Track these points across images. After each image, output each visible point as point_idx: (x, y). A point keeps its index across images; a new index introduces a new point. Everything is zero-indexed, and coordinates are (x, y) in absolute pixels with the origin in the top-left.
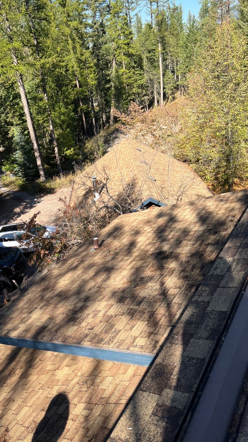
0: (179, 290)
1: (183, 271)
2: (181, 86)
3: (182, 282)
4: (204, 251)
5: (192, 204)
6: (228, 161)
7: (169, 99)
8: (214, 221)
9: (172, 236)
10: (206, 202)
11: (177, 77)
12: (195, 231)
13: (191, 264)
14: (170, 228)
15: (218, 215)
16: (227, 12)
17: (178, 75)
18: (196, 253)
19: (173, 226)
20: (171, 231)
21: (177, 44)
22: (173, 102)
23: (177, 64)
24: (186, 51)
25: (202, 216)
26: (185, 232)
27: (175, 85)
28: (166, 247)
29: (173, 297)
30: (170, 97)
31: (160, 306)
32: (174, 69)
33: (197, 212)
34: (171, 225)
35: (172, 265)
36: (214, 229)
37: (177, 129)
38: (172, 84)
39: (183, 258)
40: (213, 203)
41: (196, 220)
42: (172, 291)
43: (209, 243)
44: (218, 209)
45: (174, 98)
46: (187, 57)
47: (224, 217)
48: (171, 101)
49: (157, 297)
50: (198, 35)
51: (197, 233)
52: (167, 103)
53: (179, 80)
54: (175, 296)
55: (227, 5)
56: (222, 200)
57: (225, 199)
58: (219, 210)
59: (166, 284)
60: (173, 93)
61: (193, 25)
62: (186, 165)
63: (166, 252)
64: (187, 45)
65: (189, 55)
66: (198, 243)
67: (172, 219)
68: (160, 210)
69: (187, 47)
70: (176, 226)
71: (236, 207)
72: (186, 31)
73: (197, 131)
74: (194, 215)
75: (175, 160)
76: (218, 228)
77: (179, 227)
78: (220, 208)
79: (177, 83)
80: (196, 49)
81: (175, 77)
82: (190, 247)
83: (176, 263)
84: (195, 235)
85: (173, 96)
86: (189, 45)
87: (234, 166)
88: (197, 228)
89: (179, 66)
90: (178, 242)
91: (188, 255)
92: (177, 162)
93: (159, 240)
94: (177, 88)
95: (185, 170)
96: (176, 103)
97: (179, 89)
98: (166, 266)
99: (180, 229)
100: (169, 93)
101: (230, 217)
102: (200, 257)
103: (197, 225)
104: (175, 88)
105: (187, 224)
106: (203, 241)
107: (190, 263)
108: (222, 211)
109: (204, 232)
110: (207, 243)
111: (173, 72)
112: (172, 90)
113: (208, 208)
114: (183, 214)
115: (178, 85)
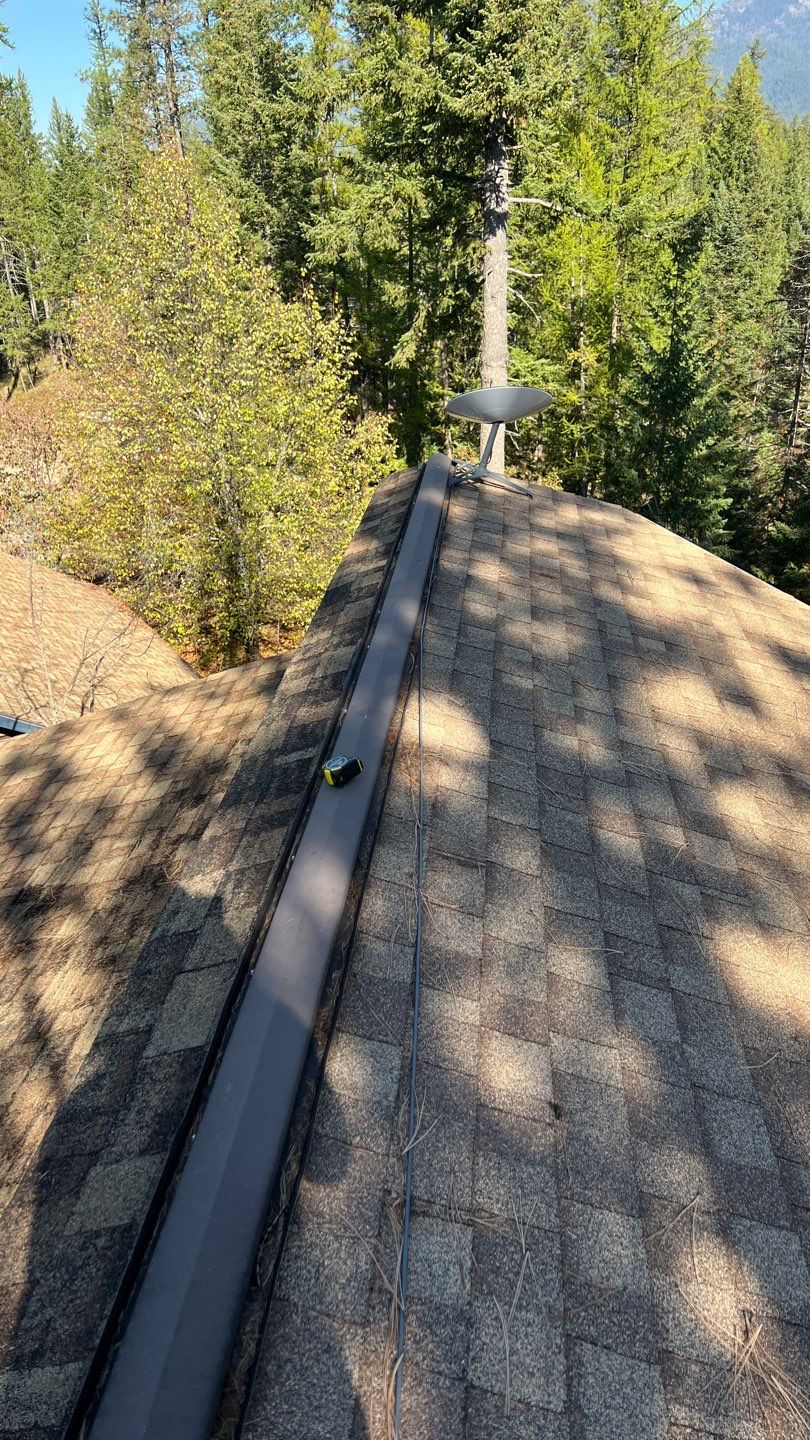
0: (90, 1008)
1: (102, 942)
2: (55, 338)
3: (98, 981)
4: (167, 862)
5: (120, 715)
6: (232, 573)
7: (21, 377)
8: (192, 764)
9: (59, 830)
10: (165, 705)
11: (40, 305)
12: (136, 804)
13: (125, 915)
14: (51, 805)
15: (205, 743)
16: (172, 118)
17: (41, 302)
18: (142, 874)
19: (62, 796)
20: (57, 814)
21: (24, 200)
22: (34, 390)
23: (33, 266)
24: (58, 227)
25: (156, 750)
26: (103, 812)
27: (33, 334)
28: (40, 873)
29: (69, 1038)
30: (24, 371)
31: (24, 1080)
32: (24, 282)
33: (136, 741)
34: (55, 795)
35: (64, 928)
36: (194, 786)
37: (55, 475)
38: (24, 330)
39: (100, 899)
40: (185, 706)
41: (136, 767)
42: (64, 1021)
43: (181, 836)
44: (202, 724)
45: (36, 377)
46: (64, 246)
47: (222, 749)
48: (28, 386)
49: (17, 1050)
50: (90, 178)
51: (140, 808)
52: (15, 391)
53: (48, 317)
54: (76, 1033)
55: (170, 97)
56: (212, 696)
57: (221, 690)
58: (206, 728)
59: (43, 999)
60: (31, 359)
61: (69, 145)
62: (101, 591)
63: (40, 888)
64: (57, 205)
65: (68, 239)
66: (148, 840)
67: (58, 774)
68: (15, 747)
69: (58, 214)
70: (71, 795)
71: (256, 710)
72: (50, 161)
73: (124, 483)
74: (130, 751)
75: (61, 577)
76: (206, 784)
77: (82, 796)
78: (210, 720)
79: (40, 327)
80: (88, 221)
81: (34, 305)
82: (120, 859)
83: (75, 921)
84: (135, 817)
85: (33, 367)
86: (64, 206)
87: (253, 588)
88: (140, 794)
89: (38, 270)
90: (82, 848)
91: (118, 885)
92: (70, 583)
93: (17, 853)
94: (43, 342)
95: (100, 608)
96: (43, 393)
97: (52, 346)
98: (43, 936)
99: (85, 805)
100: (18, 360)
101: (238, 745)
102: (154, 886)
103: (140, 782)
104: (36, 342)
105: (108, 782)
106: (162, 831)
107: (123, 911)
108: (217, 729)
109: (163, 802)
110: (173, 835)
111: (23, 289)
112: (25, 347)
113: (171, 723)
114: (95, 753)
115: (45, 334)
